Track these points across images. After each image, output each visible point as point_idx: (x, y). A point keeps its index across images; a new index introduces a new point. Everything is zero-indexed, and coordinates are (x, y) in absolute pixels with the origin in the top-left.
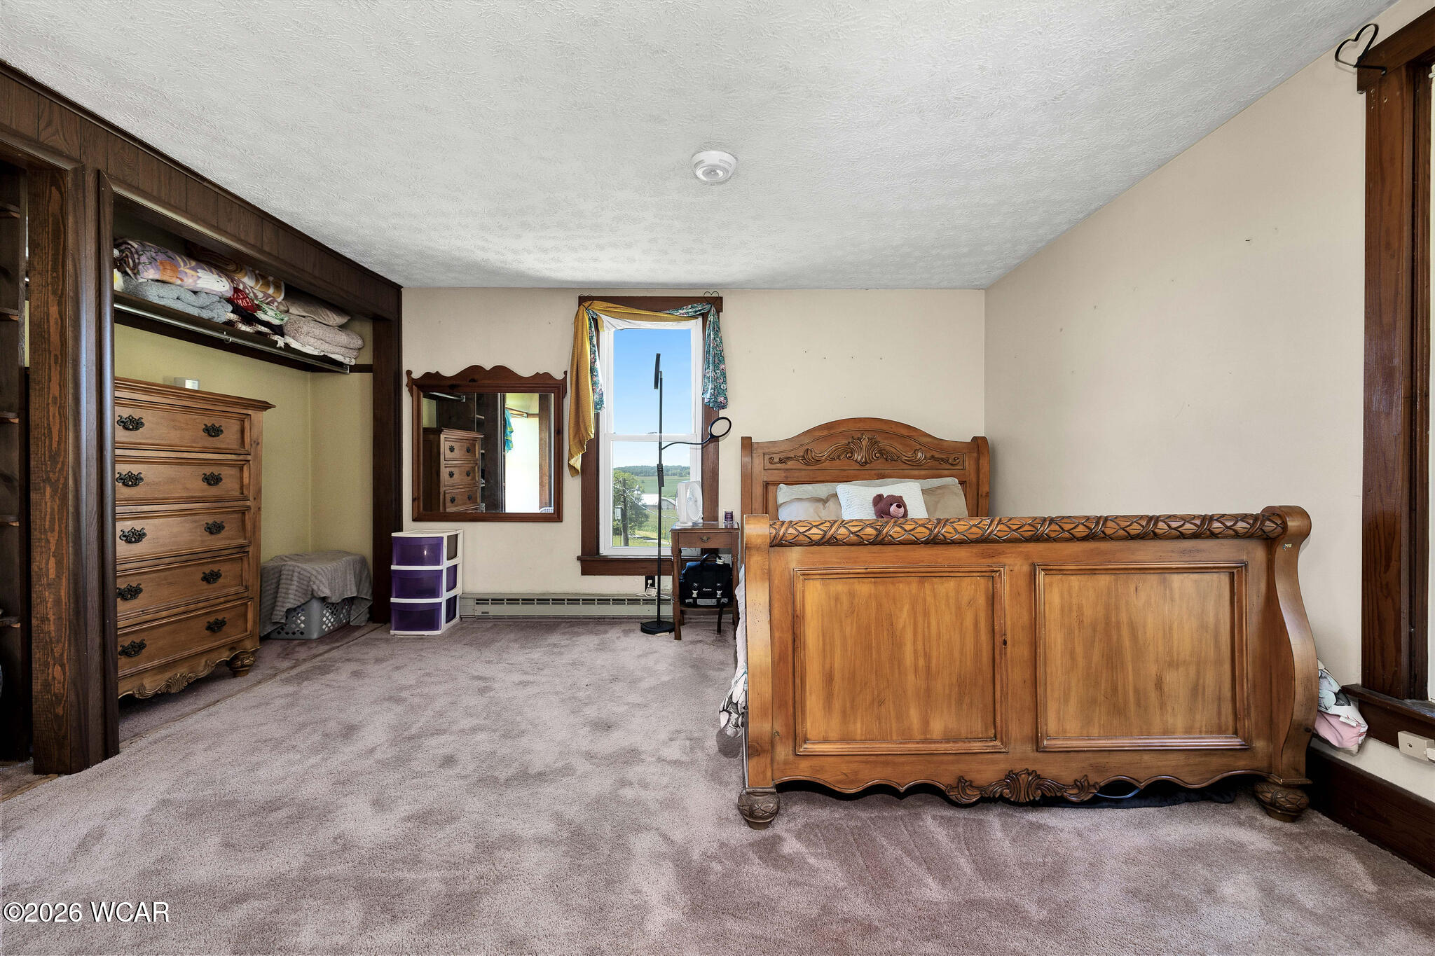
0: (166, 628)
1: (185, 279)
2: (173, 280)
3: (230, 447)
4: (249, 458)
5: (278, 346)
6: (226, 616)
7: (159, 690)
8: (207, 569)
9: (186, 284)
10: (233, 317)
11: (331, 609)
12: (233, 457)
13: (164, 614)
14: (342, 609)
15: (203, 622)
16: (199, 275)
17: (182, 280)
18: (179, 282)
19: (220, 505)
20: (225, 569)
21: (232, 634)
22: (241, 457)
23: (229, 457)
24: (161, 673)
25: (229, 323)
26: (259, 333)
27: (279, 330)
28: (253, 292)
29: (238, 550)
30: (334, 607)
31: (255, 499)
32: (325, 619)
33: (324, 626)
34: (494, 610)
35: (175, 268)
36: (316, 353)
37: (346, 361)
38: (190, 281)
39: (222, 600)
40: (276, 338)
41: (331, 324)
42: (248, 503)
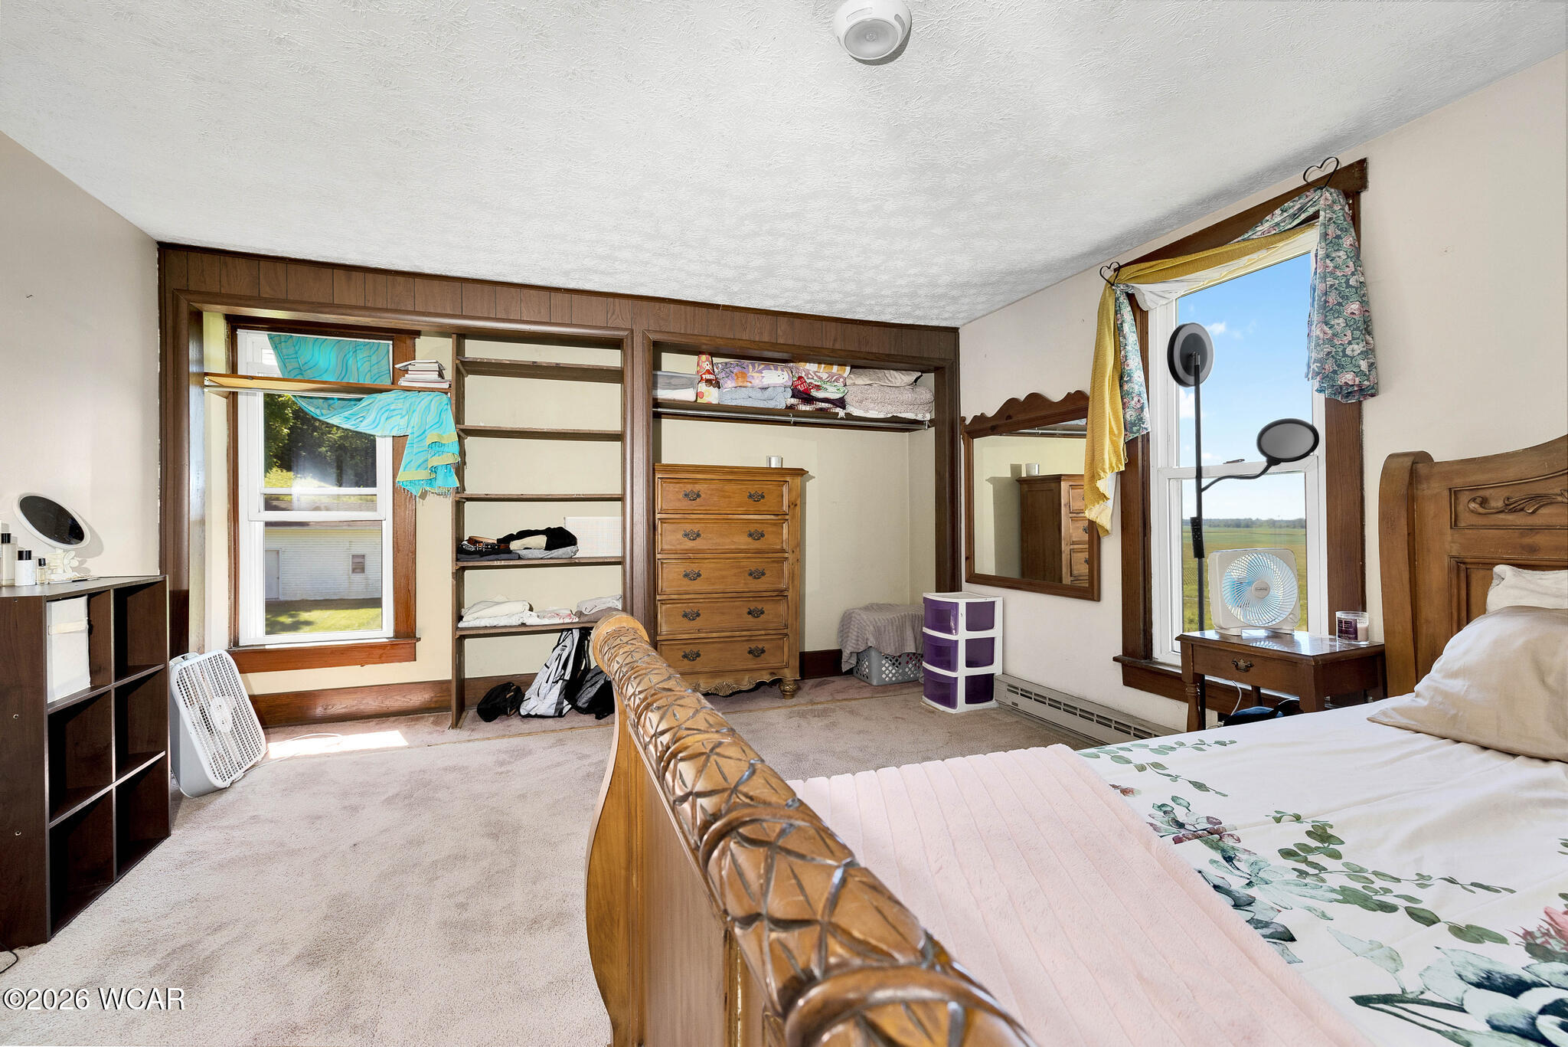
0: (715, 645)
1: (753, 381)
2: (745, 384)
3: (771, 509)
4: (787, 517)
5: (839, 417)
6: (767, 646)
7: (710, 690)
8: (753, 606)
9: (755, 385)
10: (794, 401)
11: (891, 661)
12: (772, 517)
13: (714, 635)
14: (907, 662)
15: (747, 646)
16: (763, 375)
17: (751, 382)
18: (749, 385)
19: (760, 555)
20: (768, 607)
21: (771, 660)
22: (780, 517)
23: (769, 517)
24: (712, 678)
25: (791, 407)
26: (821, 409)
27: (841, 403)
28: (817, 376)
29: (776, 593)
30: (896, 660)
31: (793, 552)
32: (884, 669)
33: (884, 676)
34: (1025, 704)
35: (744, 375)
36: (881, 416)
37: (920, 418)
38: (757, 381)
39: (763, 632)
40: (838, 410)
41: (898, 385)
42: (786, 555)
